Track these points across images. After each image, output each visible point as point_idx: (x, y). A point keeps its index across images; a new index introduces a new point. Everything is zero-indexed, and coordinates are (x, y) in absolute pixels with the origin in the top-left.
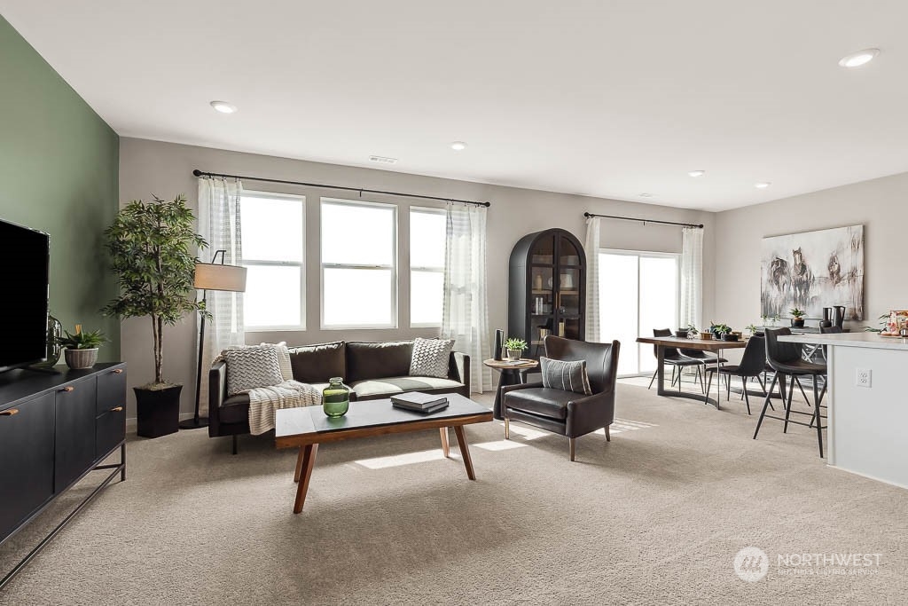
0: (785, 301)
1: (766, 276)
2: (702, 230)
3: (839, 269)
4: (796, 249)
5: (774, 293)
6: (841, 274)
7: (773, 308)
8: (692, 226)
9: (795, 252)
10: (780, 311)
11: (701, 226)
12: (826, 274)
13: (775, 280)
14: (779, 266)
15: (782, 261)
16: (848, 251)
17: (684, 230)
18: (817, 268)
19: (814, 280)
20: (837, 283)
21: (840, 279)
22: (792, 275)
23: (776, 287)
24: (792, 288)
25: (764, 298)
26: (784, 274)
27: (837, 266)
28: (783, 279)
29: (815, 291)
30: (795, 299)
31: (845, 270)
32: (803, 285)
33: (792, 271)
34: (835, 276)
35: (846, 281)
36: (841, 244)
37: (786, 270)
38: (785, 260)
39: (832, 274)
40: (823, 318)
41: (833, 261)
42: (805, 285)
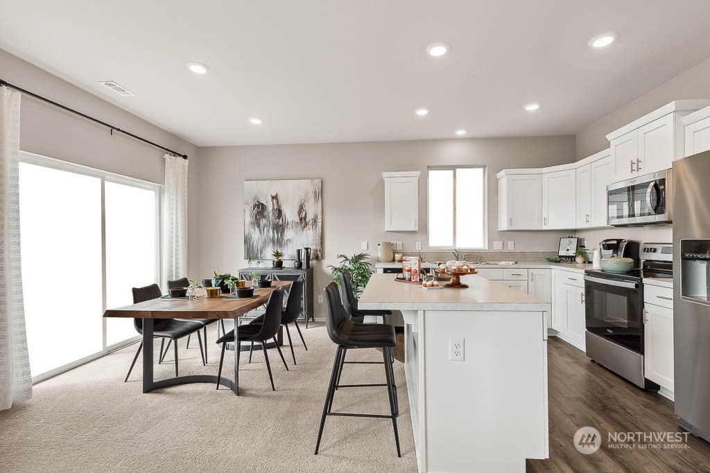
0: (265, 244)
1: (248, 219)
2: (187, 161)
3: (306, 215)
4: (274, 195)
5: (256, 235)
6: (307, 220)
7: (255, 250)
8: (175, 154)
9: (273, 198)
10: (261, 253)
11: (185, 157)
12: (297, 219)
13: (256, 223)
14: (260, 209)
15: (262, 204)
16: (312, 200)
17: (167, 156)
18: (290, 214)
19: (288, 224)
20: (304, 227)
21: (306, 224)
22: (271, 219)
23: (257, 229)
24: (271, 231)
25: (247, 240)
26: (264, 217)
27: (304, 212)
28: (263, 222)
29: (289, 234)
30: (274, 242)
31: (310, 217)
32: (279, 228)
33: (271, 214)
34: (303, 221)
35: (311, 226)
36: (306, 194)
37: (265, 214)
38: (264, 203)
39: (301, 219)
40: (296, 258)
41: (301, 208)
42: (281, 228)
